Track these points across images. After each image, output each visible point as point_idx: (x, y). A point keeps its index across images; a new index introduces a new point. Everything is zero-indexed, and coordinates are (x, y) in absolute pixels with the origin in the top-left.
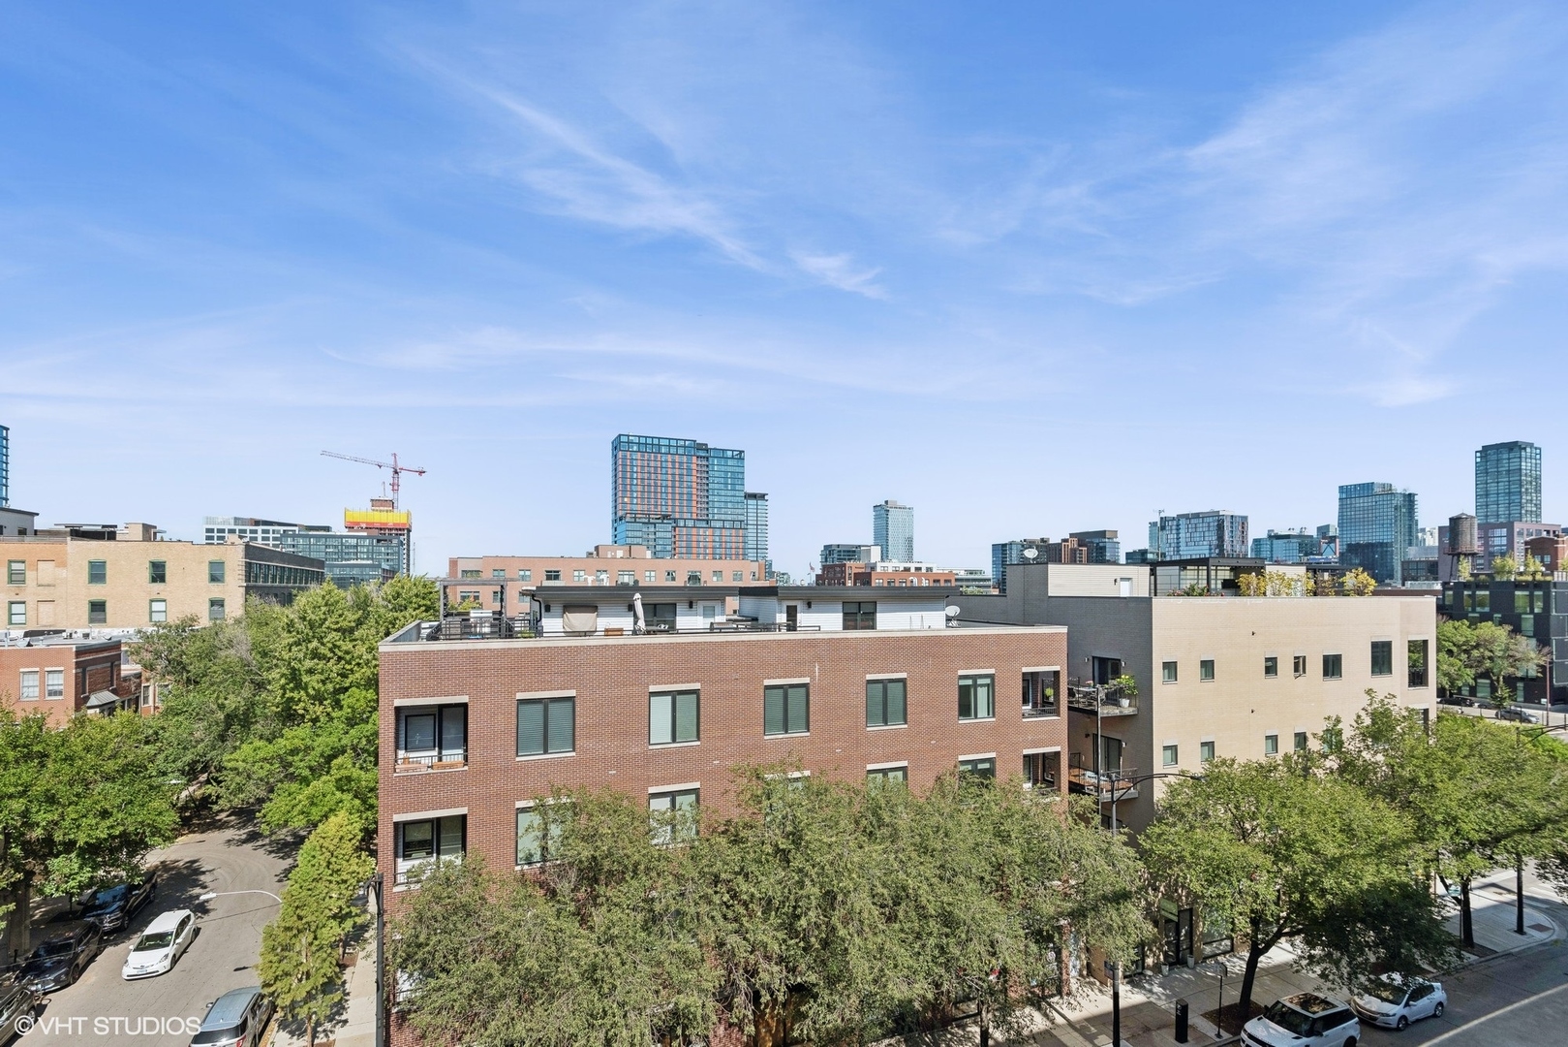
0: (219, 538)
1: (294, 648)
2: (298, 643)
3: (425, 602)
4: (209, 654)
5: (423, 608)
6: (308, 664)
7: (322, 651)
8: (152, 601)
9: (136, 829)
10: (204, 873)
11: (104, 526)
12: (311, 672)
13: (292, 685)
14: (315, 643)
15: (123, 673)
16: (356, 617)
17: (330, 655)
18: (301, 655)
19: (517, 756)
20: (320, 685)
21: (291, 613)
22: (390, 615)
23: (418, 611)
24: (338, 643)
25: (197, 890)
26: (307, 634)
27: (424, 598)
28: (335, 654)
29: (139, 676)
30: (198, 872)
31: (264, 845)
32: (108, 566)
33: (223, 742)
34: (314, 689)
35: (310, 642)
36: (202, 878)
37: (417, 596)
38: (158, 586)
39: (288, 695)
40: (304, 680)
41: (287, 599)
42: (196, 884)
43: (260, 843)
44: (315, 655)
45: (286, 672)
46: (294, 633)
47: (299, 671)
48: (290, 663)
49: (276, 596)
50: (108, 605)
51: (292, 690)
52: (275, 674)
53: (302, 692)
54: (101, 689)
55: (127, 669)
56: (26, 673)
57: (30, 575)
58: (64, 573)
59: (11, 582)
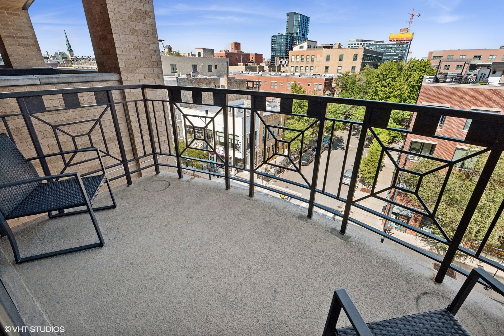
0: (357, 47)
1: (378, 83)
2: (378, 81)
3: (423, 69)
4: (353, 83)
5: (423, 71)
6: (381, 88)
7: (385, 84)
8: (338, 66)
10: (344, 140)
11: (331, 45)
12: (381, 90)
13: (375, 94)
14: (384, 82)
15: (332, 86)
16: (398, 74)
17: (387, 86)
18: (379, 85)
19: (463, 129)
20: (383, 95)
21: (377, 71)
22: (409, 73)
23: (420, 72)
24: (390, 82)
25: (342, 144)
26: (382, 79)
27: (423, 67)
28: (389, 86)
29: (335, 87)
30: (342, 139)
31: (357, 137)
32: (331, 56)
33: (353, 108)
34: (381, 96)
35: (382, 81)
36: (343, 141)
37: (421, 66)
38: (341, 62)
39: (373, 97)
40: (379, 93)
41: (376, 66)
42: (342, 142)
43: (356, 137)
44: (383, 86)
45: (374, 90)
46: (379, 78)
47: (378, 90)
48: (376, 88)
49: (374, 65)
50: (329, 67)
51: (375, 96)
52: (370, 91)
53: (377, 97)
54: (328, 90)
55: (333, 85)
56: (315, 84)
57: (315, 59)
58: (321, 58)
59: (311, 61)
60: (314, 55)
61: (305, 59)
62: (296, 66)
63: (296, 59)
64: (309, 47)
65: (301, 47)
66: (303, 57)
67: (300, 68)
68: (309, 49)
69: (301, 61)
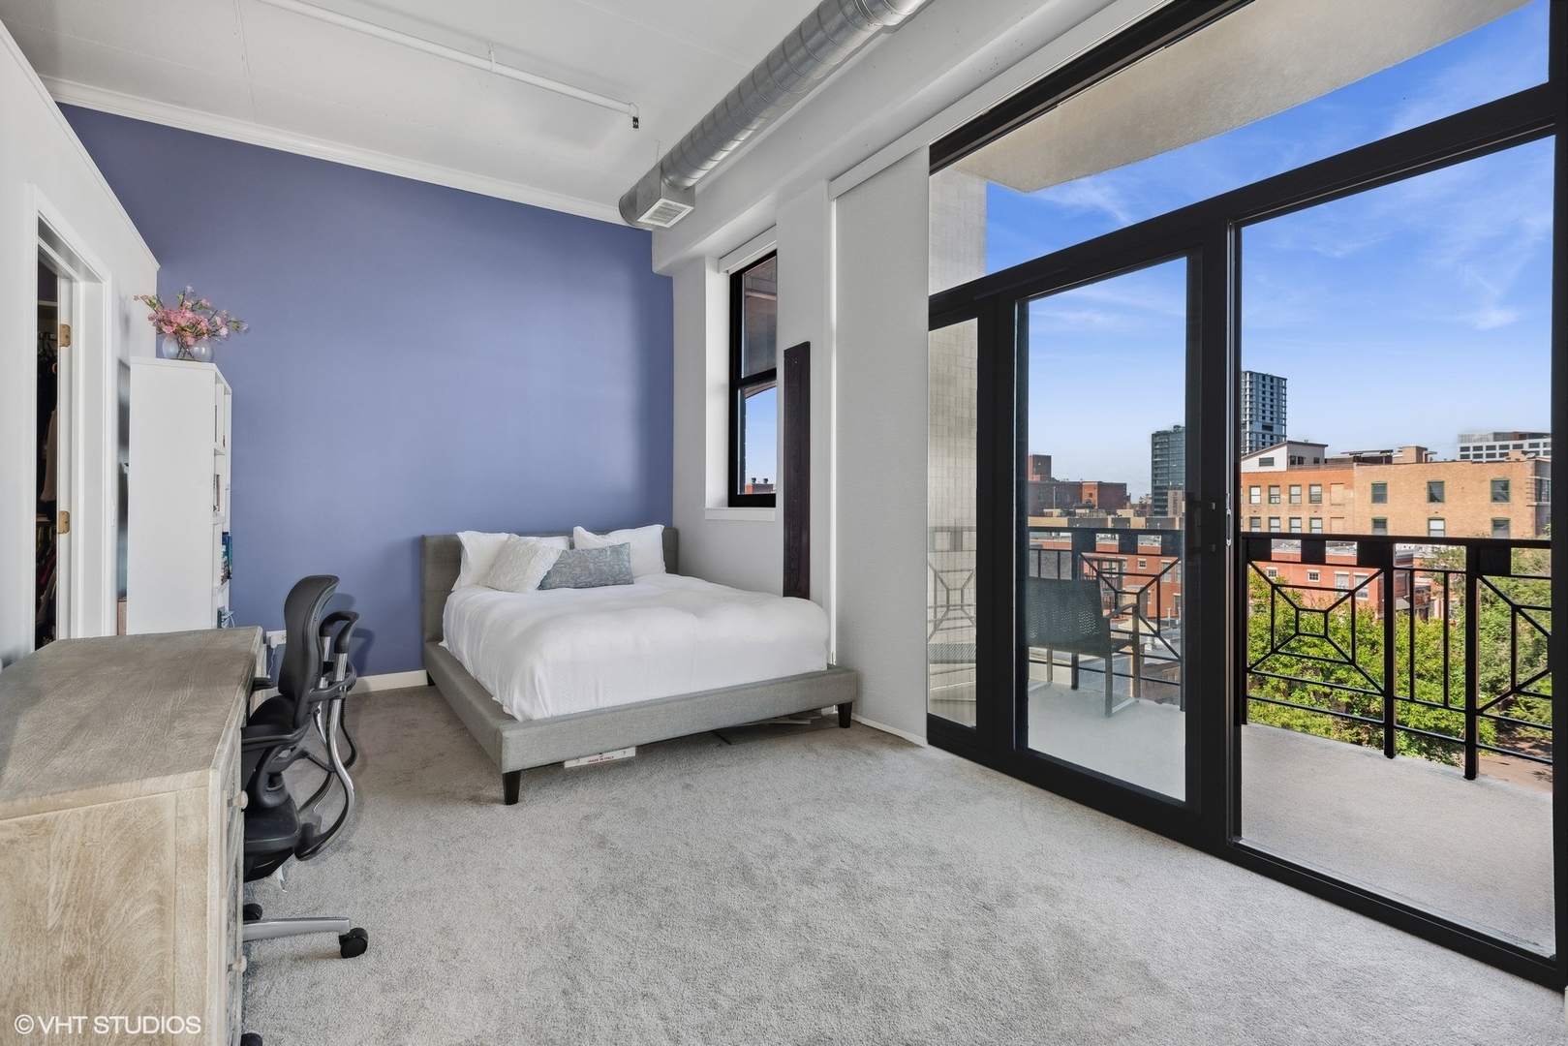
8: (1430, 519)
9: (1458, 728)
11: (1382, 452)
15: (1416, 585)
29: (1429, 588)
32: (1389, 487)
38: (1435, 506)
50: (1388, 522)
55: (1418, 581)
56: (1338, 575)
57: (1325, 496)
58: (1351, 494)
59: (1311, 501)
60: (1320, 485)
61: (1285, 497)
62: (1252, 518)
63: (1250, 496)
64: (1295, 461)
65: (1270, 462)
66: (1274, 491)
67: (1269, 523)
68: (1296, 467)
69: (1270, 502)
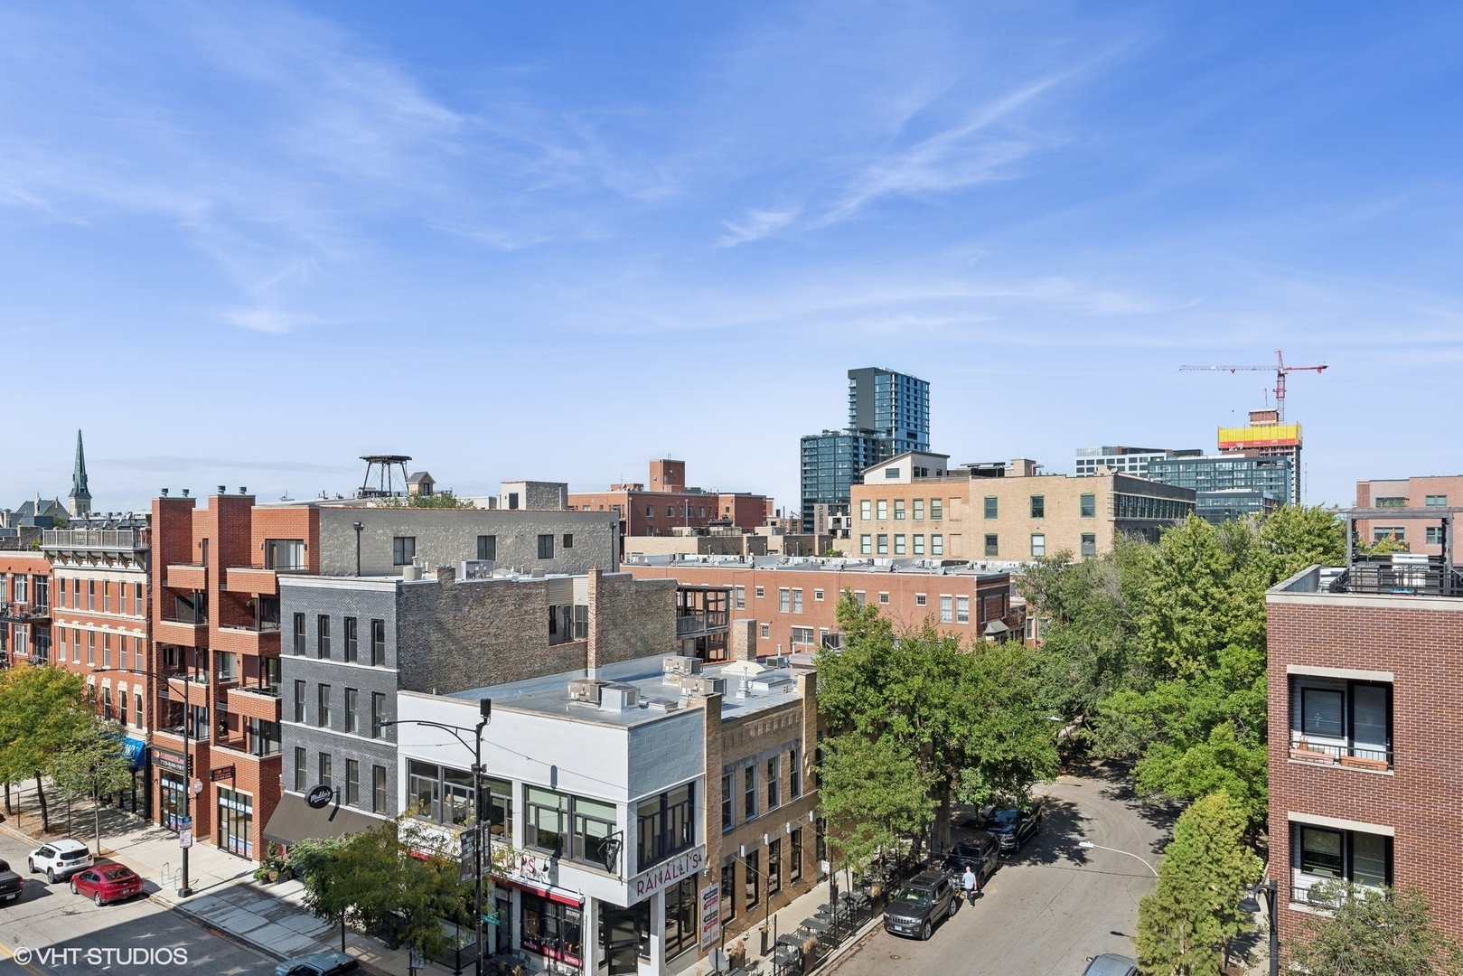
0: (1089, 470)
1: (1165, 594)
2: (1166, 588)
3: (1321, 541)
4: (1082, 591)
5: (1321, 549)
6: (1180, 612)
7: (1194, 598)
8: (1033, 535)
9: (1024, 759)
10: (1081, 819)
11: (995, 464)
12: (1183, 620)
13: (1163, 634)
14: (1185, 589)
15: (1012, 605)
16: (1229, 559)
17: (1203, 603)
18: (1171, 601)
20: (1194, 637)
21: (1156, 553)
22: (1275, 558)
23: (1313, 553)
24: (1211, 590)
25: (1075, 836)
26: (1176, 578)
27: (1319, 537)
28: (1208, 604)
29: (1023, 608)
30: (1075, 816)
31: (1137, 807)
32: (999, 502)
33: (1097, 685)
34: (1187, 641)
35: (1180, 587)
36: (1080, 823)
37: (1309, 532)
38: (1038, 520)
39: (1160, 644)
40: (1176, 630)
41: (1155, 537)
42: (1074, 829)
43: (1132, 803)
44: (1186, 602)
45: (1157, 619)
46: (1163, 576)
47: (1171, 619)
48: (1160, 610)
49: (1145, 531)
50: (999, 539)
51: (1163, 640)
52: (1145, 620)
53: (1174, 644)
54: (994, 618)
55: (1016, 601)
56: (943, 598)
57: (945, 511)
58: (967, 509)
59: (932, 517)
60: (940, 500)
61: (909, 512)
62: (879, 536)
63: (878, 511)
64: (919, 472)
65: (893, 473)
66: (900, 505)
67: (895, 540)
68: (920, 479)
69: (896, 518)
